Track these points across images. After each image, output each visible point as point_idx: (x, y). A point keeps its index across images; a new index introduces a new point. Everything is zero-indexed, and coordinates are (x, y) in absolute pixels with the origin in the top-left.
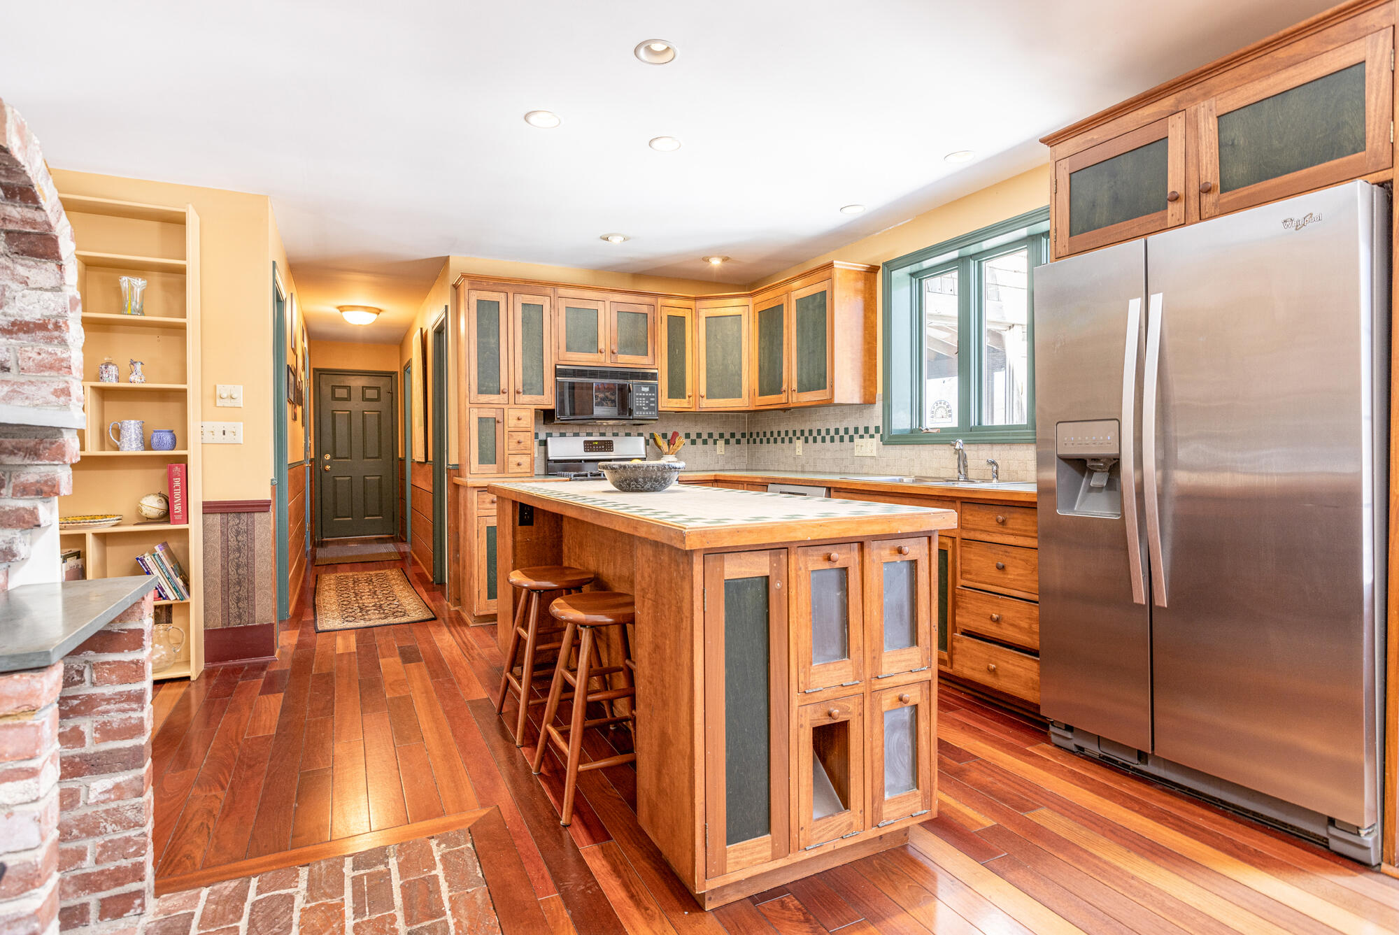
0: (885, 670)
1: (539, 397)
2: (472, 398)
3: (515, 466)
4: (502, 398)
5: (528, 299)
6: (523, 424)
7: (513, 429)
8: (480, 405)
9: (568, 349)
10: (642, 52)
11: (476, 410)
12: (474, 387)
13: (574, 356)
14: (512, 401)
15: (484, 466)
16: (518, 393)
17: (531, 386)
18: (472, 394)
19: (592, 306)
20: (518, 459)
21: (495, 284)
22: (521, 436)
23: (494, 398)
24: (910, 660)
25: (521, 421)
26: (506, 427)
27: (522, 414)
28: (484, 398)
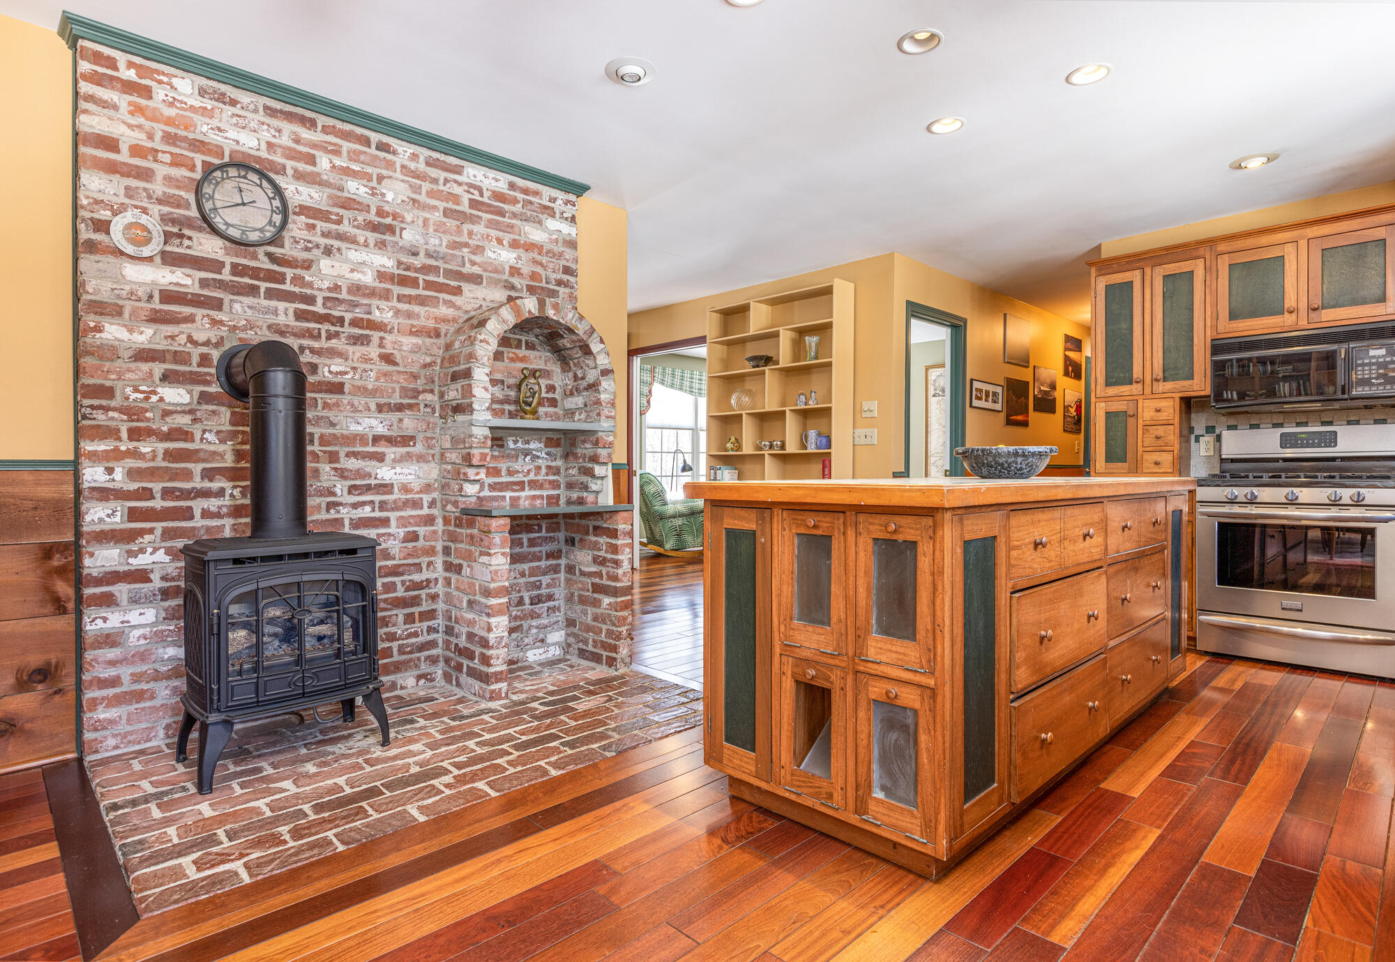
0: (872, 653)
1: (1187, 383)
2: (1098, 392)
3: (1152, 465)
4: (1136, 388)
5: (1172, 268)
6: (1163, 416)
7: (1148, 423)
8: (1107, 399)
9: (1233, 316)
10: (908, 46)
11: (1103, 405)
12: (1101, 380)
13: (1241, 325)
14: (1148, 390)
15: (1112, 465)
16: (1157, 380)
17: (1175, 368)
18: (1098, 387)
19: (1275, 253)
20: (1156, 457)
21: (1127, 263)
22: (1160, 431)
23: (1124, 389)
24: (904, 654)
25: (1159, 414)
26: (1140, 421)
27: (1163, 404)
28: (1113, 391)
